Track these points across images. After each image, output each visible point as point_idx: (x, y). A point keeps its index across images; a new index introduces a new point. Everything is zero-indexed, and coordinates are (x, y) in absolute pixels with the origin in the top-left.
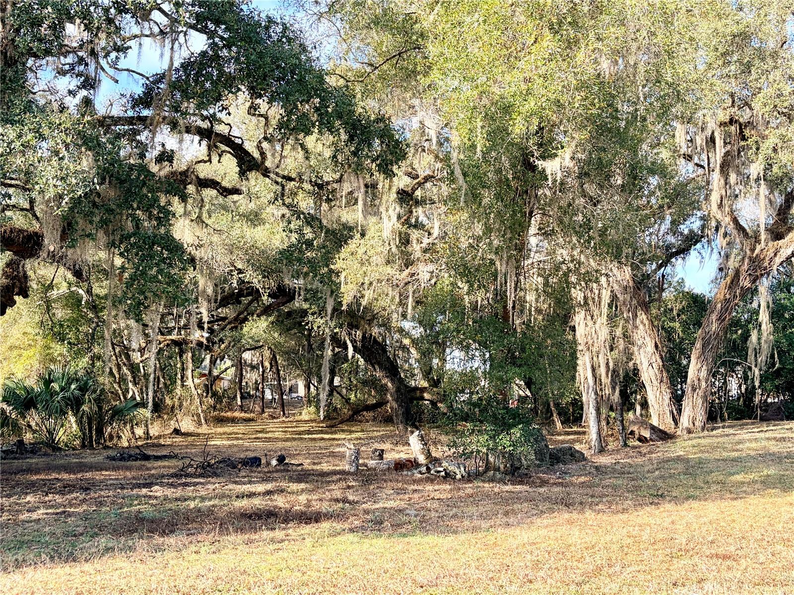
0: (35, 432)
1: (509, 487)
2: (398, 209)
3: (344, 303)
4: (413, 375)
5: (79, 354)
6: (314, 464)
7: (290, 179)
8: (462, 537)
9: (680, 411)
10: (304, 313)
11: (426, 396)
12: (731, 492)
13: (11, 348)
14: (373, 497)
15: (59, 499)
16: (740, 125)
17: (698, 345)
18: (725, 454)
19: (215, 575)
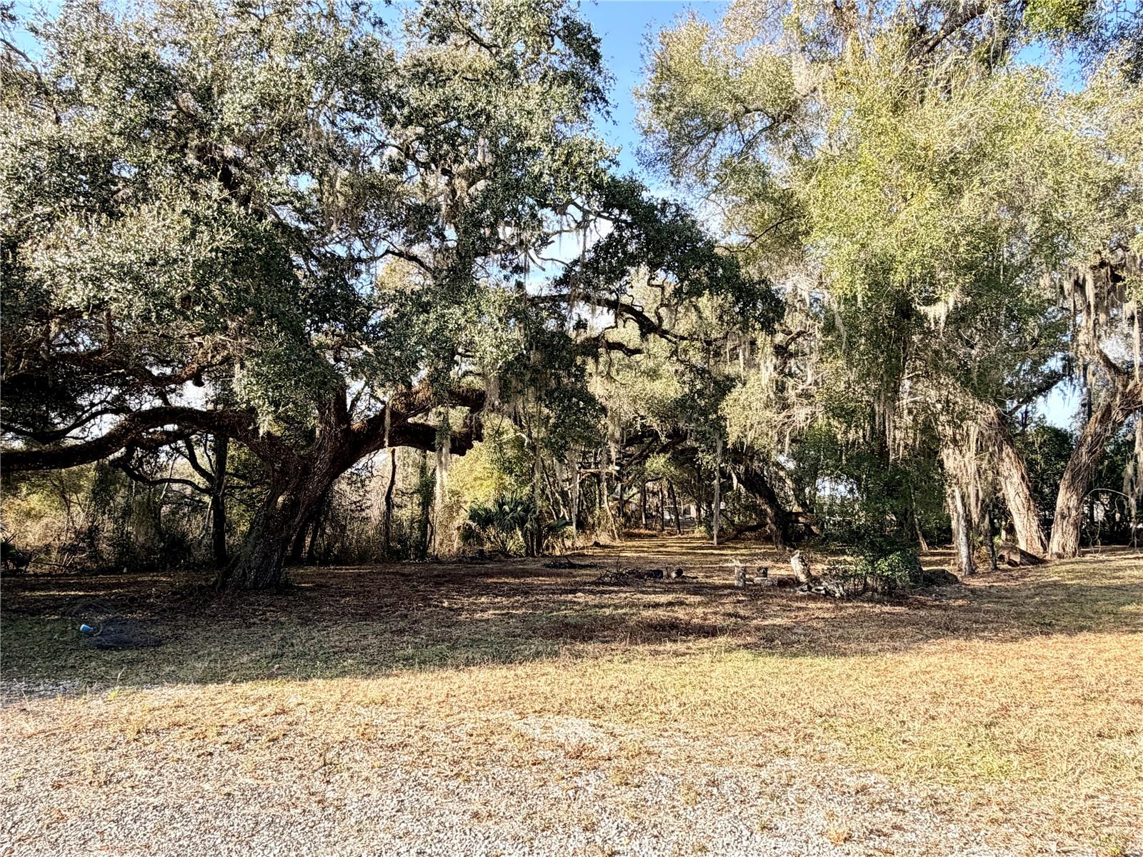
0: (492, 543)
1: (887, 609)
2: (774, 360)
3: (730, 442)
4: (788, 502)
5: (524, 484)
6: (707, 577)
7: (683, 338)
8: (852, 660)
9: (1048, 536)
10: (695, 450)
11: (800, 519)
12: (1127, 625)
13: (475, 479)
14: (762, 613)
15: (505, 601)
16: (1111, 267)
17: (1067, 476)
18: (1106, 582)
19: (626, 687)
